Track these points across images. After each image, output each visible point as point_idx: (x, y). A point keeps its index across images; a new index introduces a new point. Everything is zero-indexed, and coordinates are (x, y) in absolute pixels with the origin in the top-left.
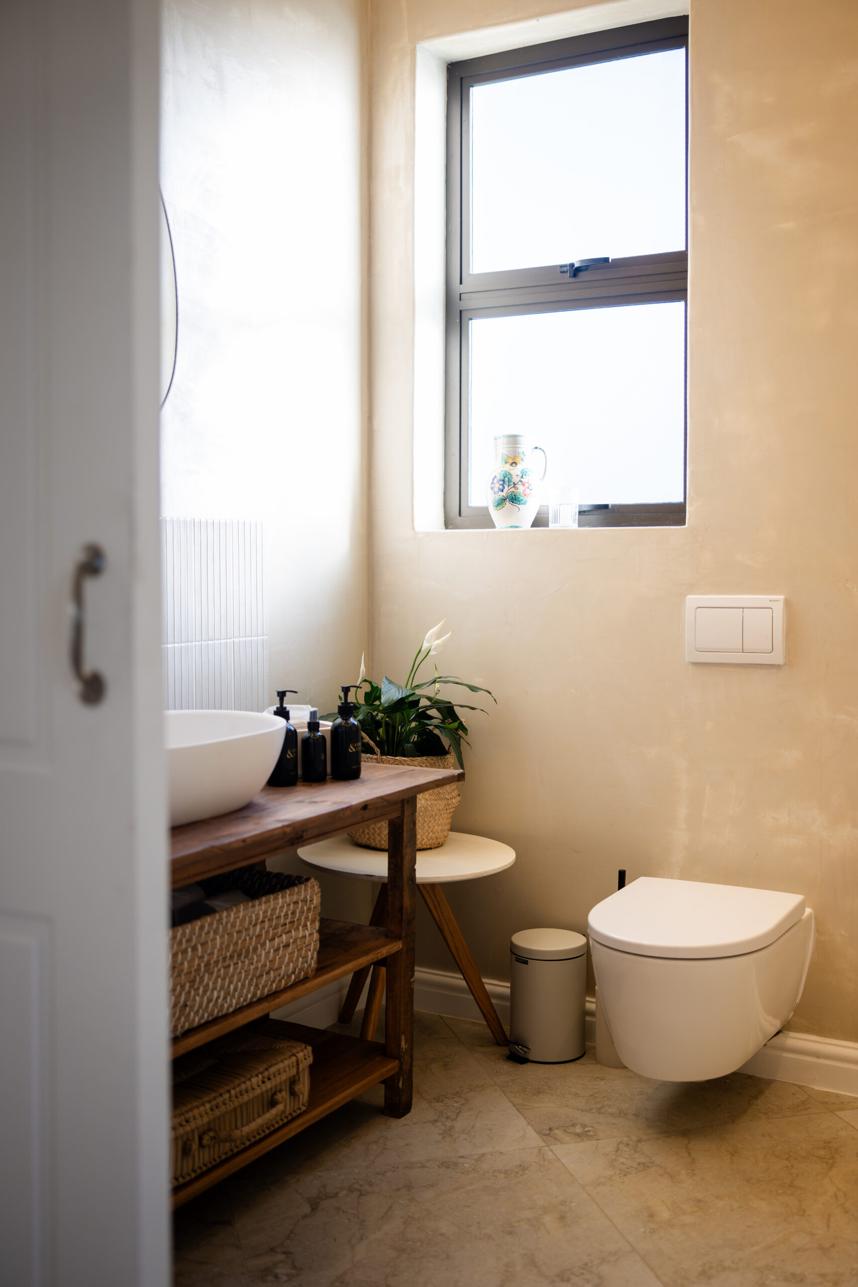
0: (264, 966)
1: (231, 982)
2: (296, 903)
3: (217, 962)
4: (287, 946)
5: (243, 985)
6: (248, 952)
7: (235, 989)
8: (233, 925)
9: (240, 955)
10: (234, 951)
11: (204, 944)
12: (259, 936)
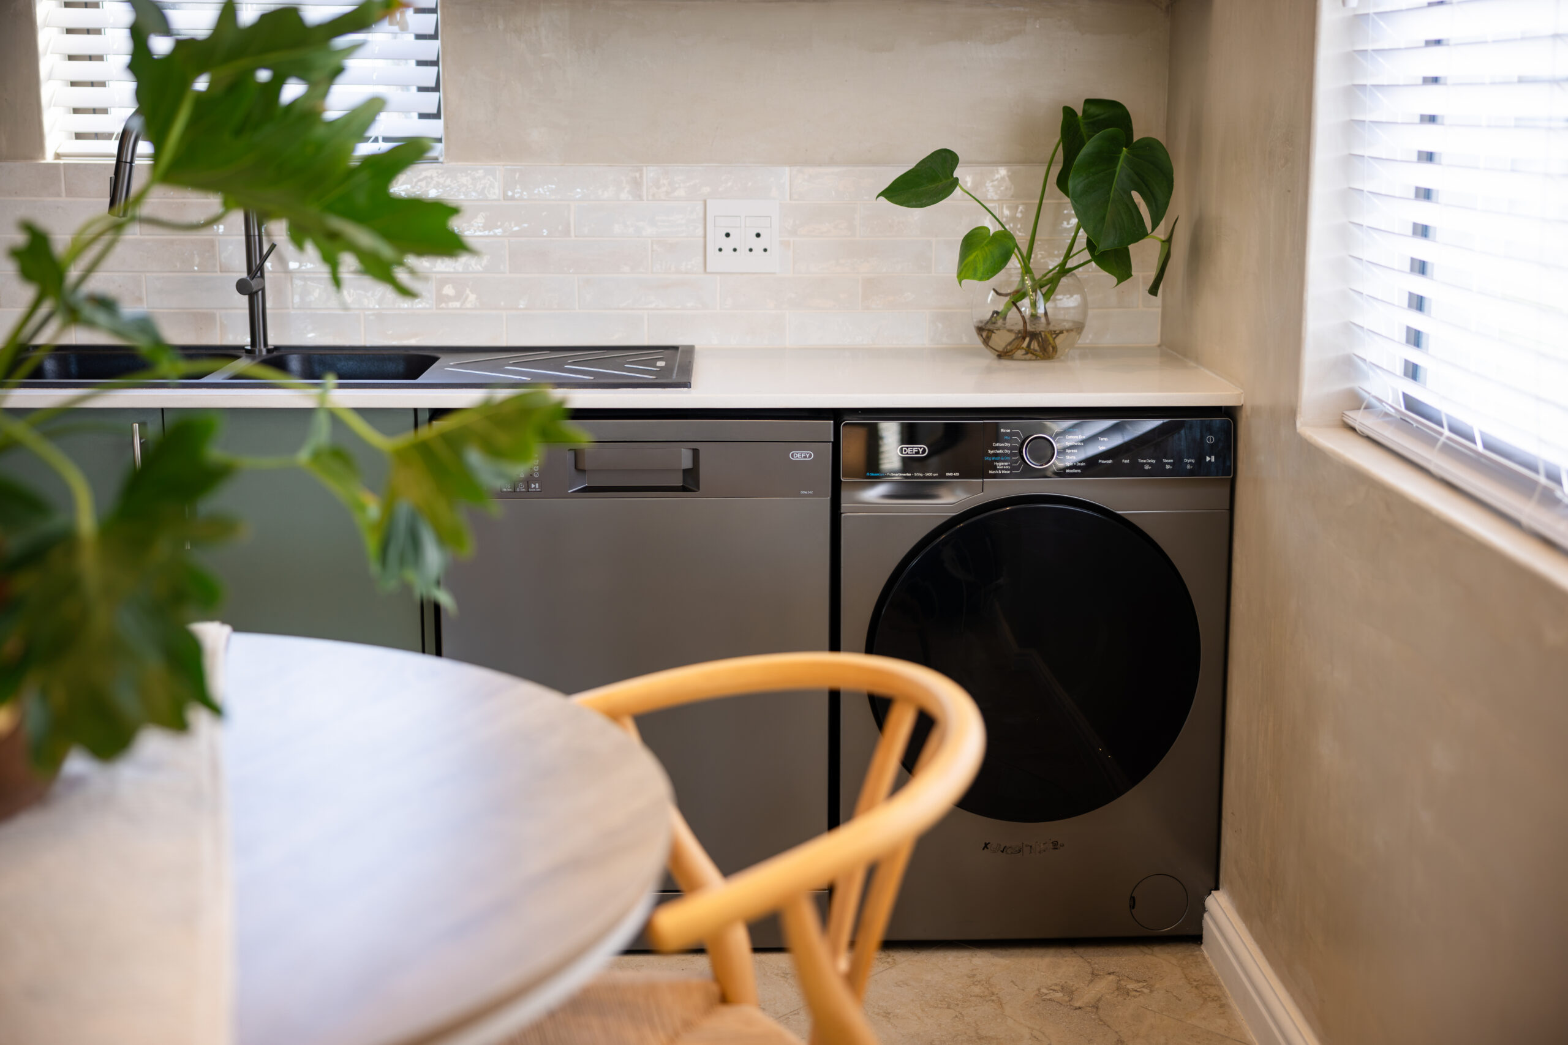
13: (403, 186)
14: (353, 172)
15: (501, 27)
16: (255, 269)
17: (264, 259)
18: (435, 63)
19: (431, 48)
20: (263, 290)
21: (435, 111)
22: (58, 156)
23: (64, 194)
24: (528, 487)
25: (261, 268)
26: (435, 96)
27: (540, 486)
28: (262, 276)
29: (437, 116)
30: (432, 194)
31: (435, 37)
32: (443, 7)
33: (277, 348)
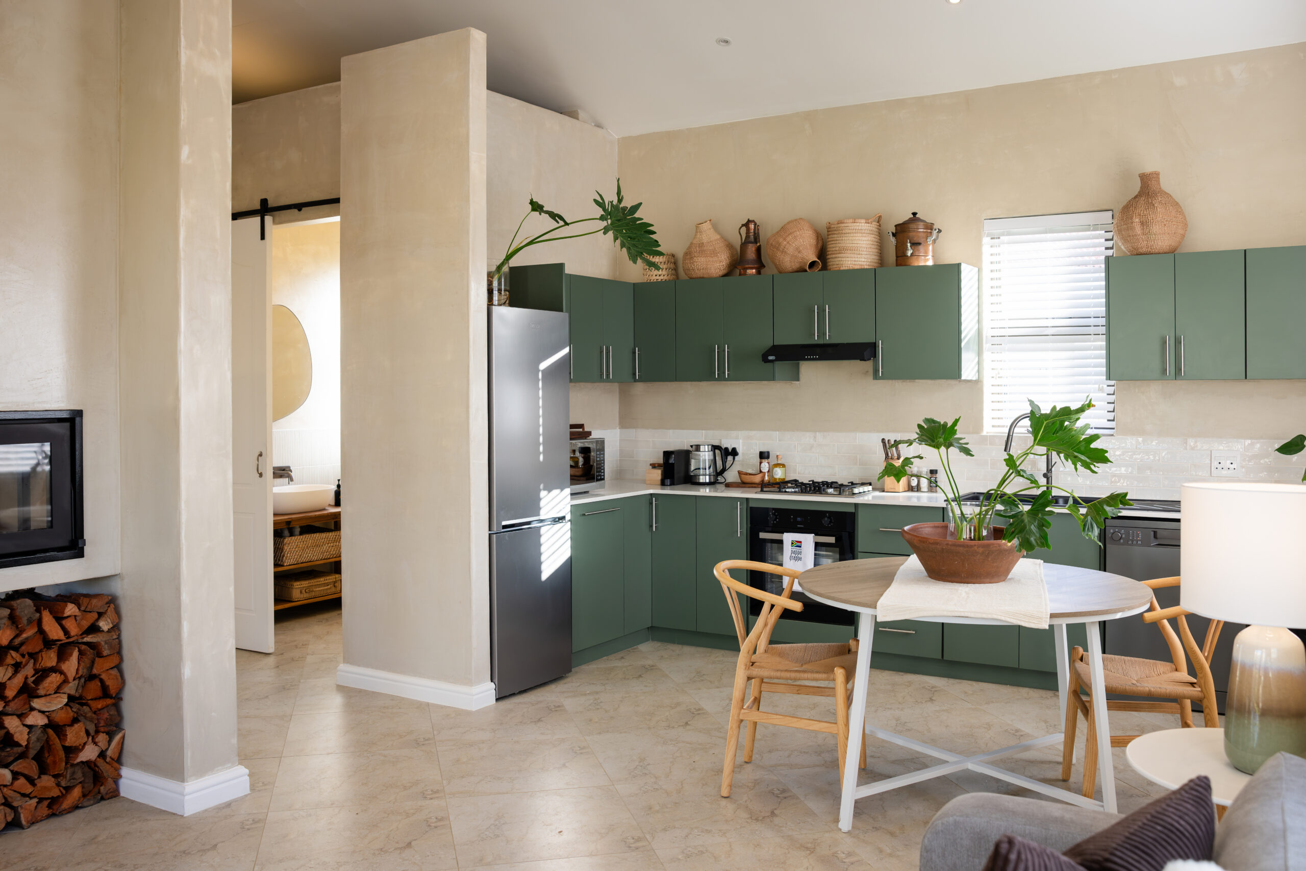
0: (325, 550)
1: (314, 553)
2: (336, 535)
3: (310, 547)
4: (333, 546)
5: (319, 554)
6: (320, 546)
7: (316, 555)
8: (315, 538)
9: (317, 546)
10: (315, 545)
11: (306, 541)
12: (323, 542)
13: (1094, 445)
14: (1080, 442)
15: (1137, 391)
16: (1049, 470)
17: (1052, 467)
18: (1113, 403)
19: (1112, 398)
20: (1051, 477)
21: (1113, 419)
22: (987, 433)
23: (988, 444)
24: (1137, 542)
25: (1051, 470)
26: (1113, 414)
27: (1141, 542)
28: (1051, 472)
29: (1113, 420)
30: (1100, 447)
31: (1114, 394)
32: (1117, 385)
33: (1055, 496)
